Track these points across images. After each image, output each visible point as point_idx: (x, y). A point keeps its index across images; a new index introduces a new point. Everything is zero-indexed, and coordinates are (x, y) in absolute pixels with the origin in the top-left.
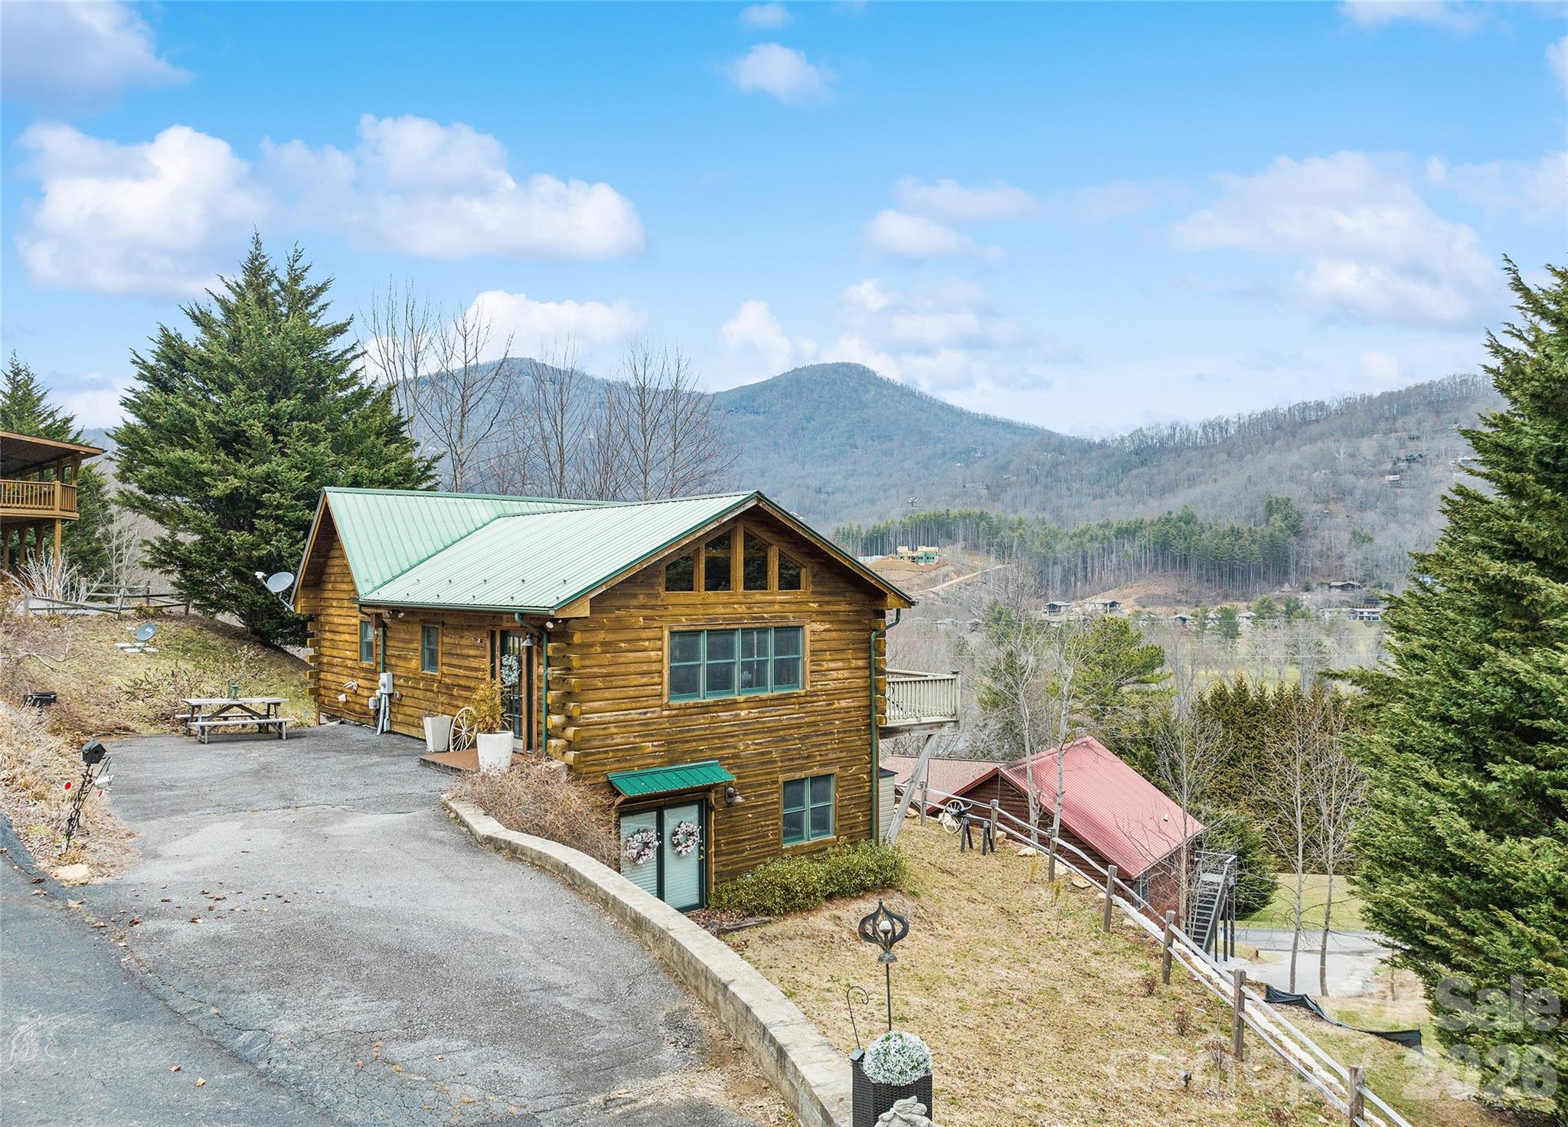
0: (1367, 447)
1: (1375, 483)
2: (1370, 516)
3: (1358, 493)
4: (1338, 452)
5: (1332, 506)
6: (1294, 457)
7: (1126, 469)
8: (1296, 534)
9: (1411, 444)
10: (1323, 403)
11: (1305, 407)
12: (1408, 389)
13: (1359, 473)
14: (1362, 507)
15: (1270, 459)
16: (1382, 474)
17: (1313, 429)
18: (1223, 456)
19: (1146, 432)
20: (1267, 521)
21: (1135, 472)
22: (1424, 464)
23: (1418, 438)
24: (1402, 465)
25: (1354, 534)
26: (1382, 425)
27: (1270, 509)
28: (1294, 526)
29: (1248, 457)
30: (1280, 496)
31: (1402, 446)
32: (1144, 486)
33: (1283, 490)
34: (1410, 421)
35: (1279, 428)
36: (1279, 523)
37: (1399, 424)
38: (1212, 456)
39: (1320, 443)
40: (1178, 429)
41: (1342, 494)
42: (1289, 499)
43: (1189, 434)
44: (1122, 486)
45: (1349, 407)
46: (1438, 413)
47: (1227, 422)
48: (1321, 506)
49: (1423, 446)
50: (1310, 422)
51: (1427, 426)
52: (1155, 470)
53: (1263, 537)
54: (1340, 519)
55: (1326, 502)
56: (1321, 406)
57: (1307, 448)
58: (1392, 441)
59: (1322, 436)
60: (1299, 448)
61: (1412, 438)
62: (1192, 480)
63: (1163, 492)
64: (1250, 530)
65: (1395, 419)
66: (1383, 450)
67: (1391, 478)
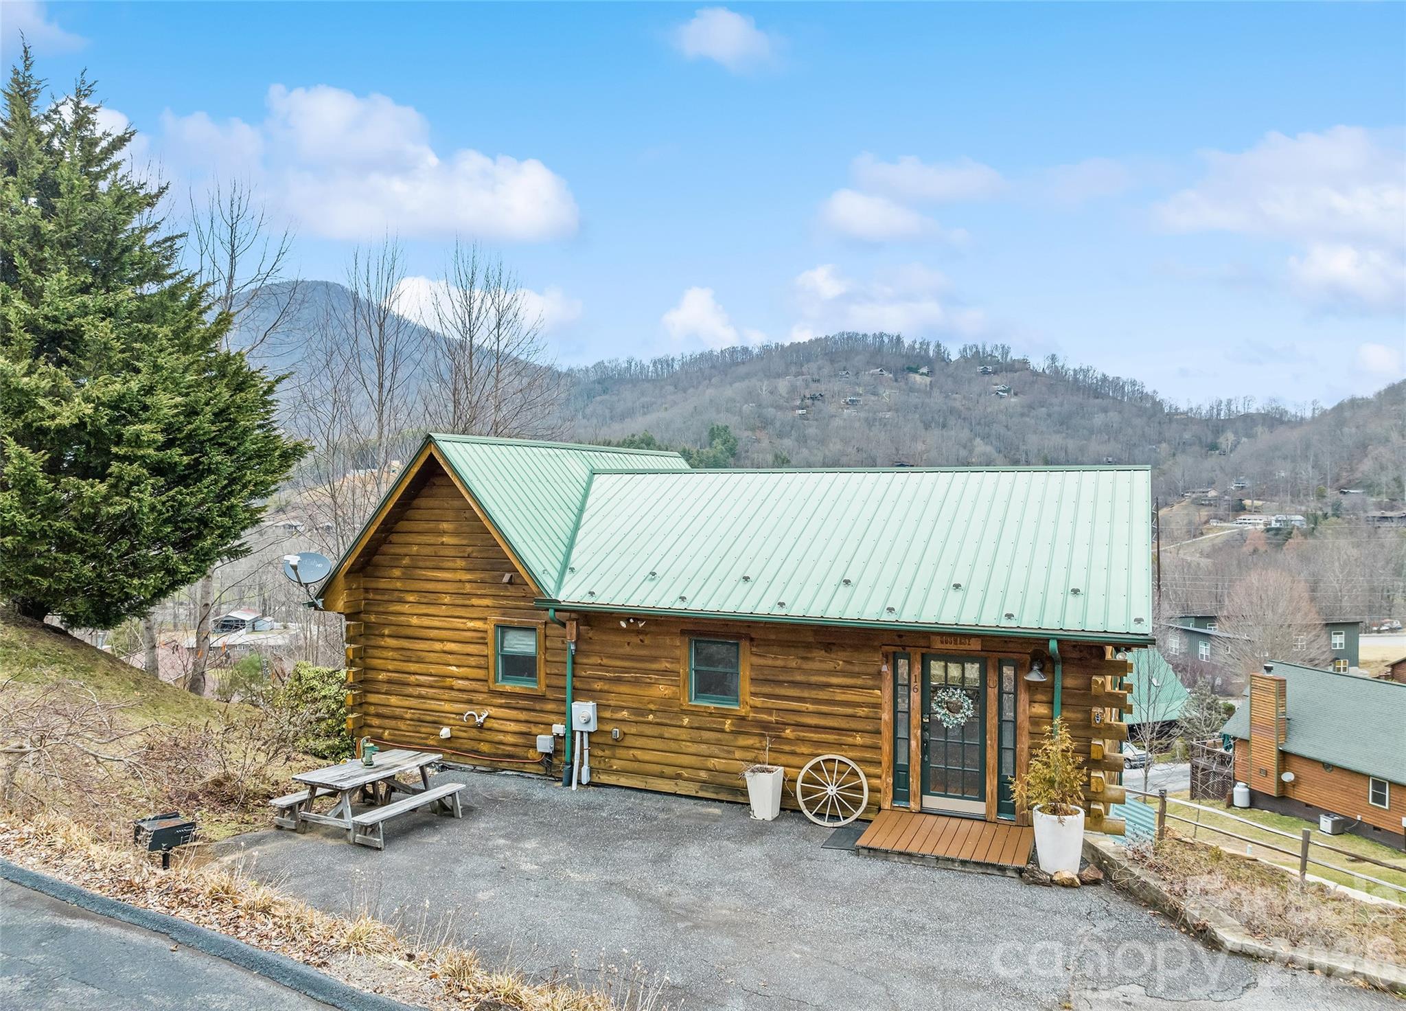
0: (783, 385)
1: (789, 415)
2: (788, 443)
3: (778, 424)
4: (761, 389)
5: (758, 433)
6: (729, 392)
7: (590, 395)
8: (733, 455)
9: (814, 385)
10: (747, 348)
11: (733, 351)
12: (810, 341)
13: (778, 408)
14: (780, 435)
15: (710, 392)
16: (794, 408)
17: (742, 370)
18: (671, 388)
19: (606, 364)
20: (710, 445)
21: (598, 398)
22: (824, 402)
23: (818, 381)
24: (809, 402)
25: (776, 456)
26: (793, 369)
27: (713, 434)
28: (731, 449)
29: (691, 391)
30: (720, 424)
31: (807, 386)
32: (607, 411)
33: (722, 420)
34: (813, 366)
35: (714, 367)
36: (720, 447)
37: (804, 369)
38: (662, 388)
39: (747, 381)
40: (633, 364)
41: (765, 423)
42: (727, 427)
43: (642, 367)
44: (588, 411)
45: (766, 351)
46: (832, 361)
47: (673, 360)
48: (749, 433)
49: (822, 388)
50: (738, 364)
51: (826, 371)
52: (615, 398)
53: (708, 458)
54: (765, 443)
55: (753, 429)
56: (745, 350)
57: (737, 385)
58: (799, 382)
59: (748, 376)
60: (731, 384)
61: (814, 381)
62: (646, 408)
63: (622, 417)
64: (698, 452)
65: (802, 366)
66: (793, 390)
67: (800, 412)
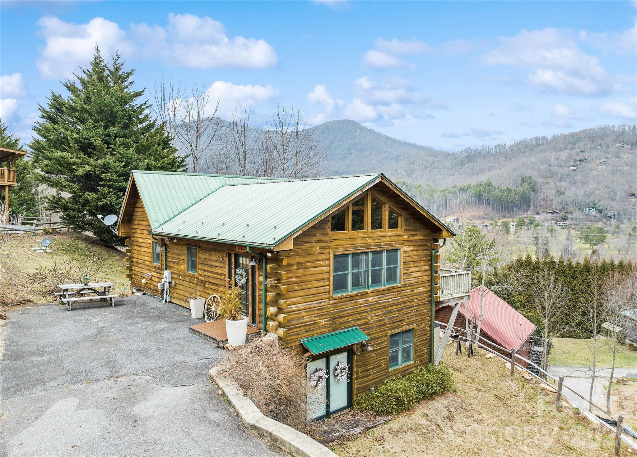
0: (563, 155)
1: (566, 170)
2: (564, 184)
3: (559, 174)
4: (551, 157)
5: (548, 180)
6: (533, 159)
7: (463, 163)
8: (534, 191)
9: (581, 154)
10: (545, 137)
11: (537, 139)
12: (581, 131)
13: (559, 166)
14: (561, 180)
15: (523, 160)
16: (569, 167)
17: (541, 148)
18: (503, 159)
19: (471, 148)
20: (522, 185)
21: (466, 165)
22: (587, 162)
23: (584, 152)
24: (578, 163)
25: (557, 191)
26: (570, 146)
27: (523, 180)
28: (533, 188)
29: (514, 159)
30: (527, 175)
31: (577, 155)
32: (471, 171)
33: (528, 173)
34: (581, 144)
35: (526, 147)
36: (527, 186)
37: (576, 146)
38: (499, 159)
39: (543, 154)
40: (485, 148)
41: (552, 175)
42: (531, 177)
43: (489, 149)
44: (461, 171)
45: (556, 139)
46: (593, 141)
47: (505, 145)
48: (544, 180)
49: (586, 155)
50: (540, 145)
51: (588, 146)
52: (475, 164)
53: (520, 192)
54: (552, 185)
55: (546, 178)
56: (544, 138)
57: (538, 156)
58: (573, 153)
59: (544, 151)
60: (535, 155)
61: (582, 152)
62: (490, 169)
63: (478, 173)
64: (515, 189)
65: (575, 144)
66: (569, 157)
67: (573, 168)
